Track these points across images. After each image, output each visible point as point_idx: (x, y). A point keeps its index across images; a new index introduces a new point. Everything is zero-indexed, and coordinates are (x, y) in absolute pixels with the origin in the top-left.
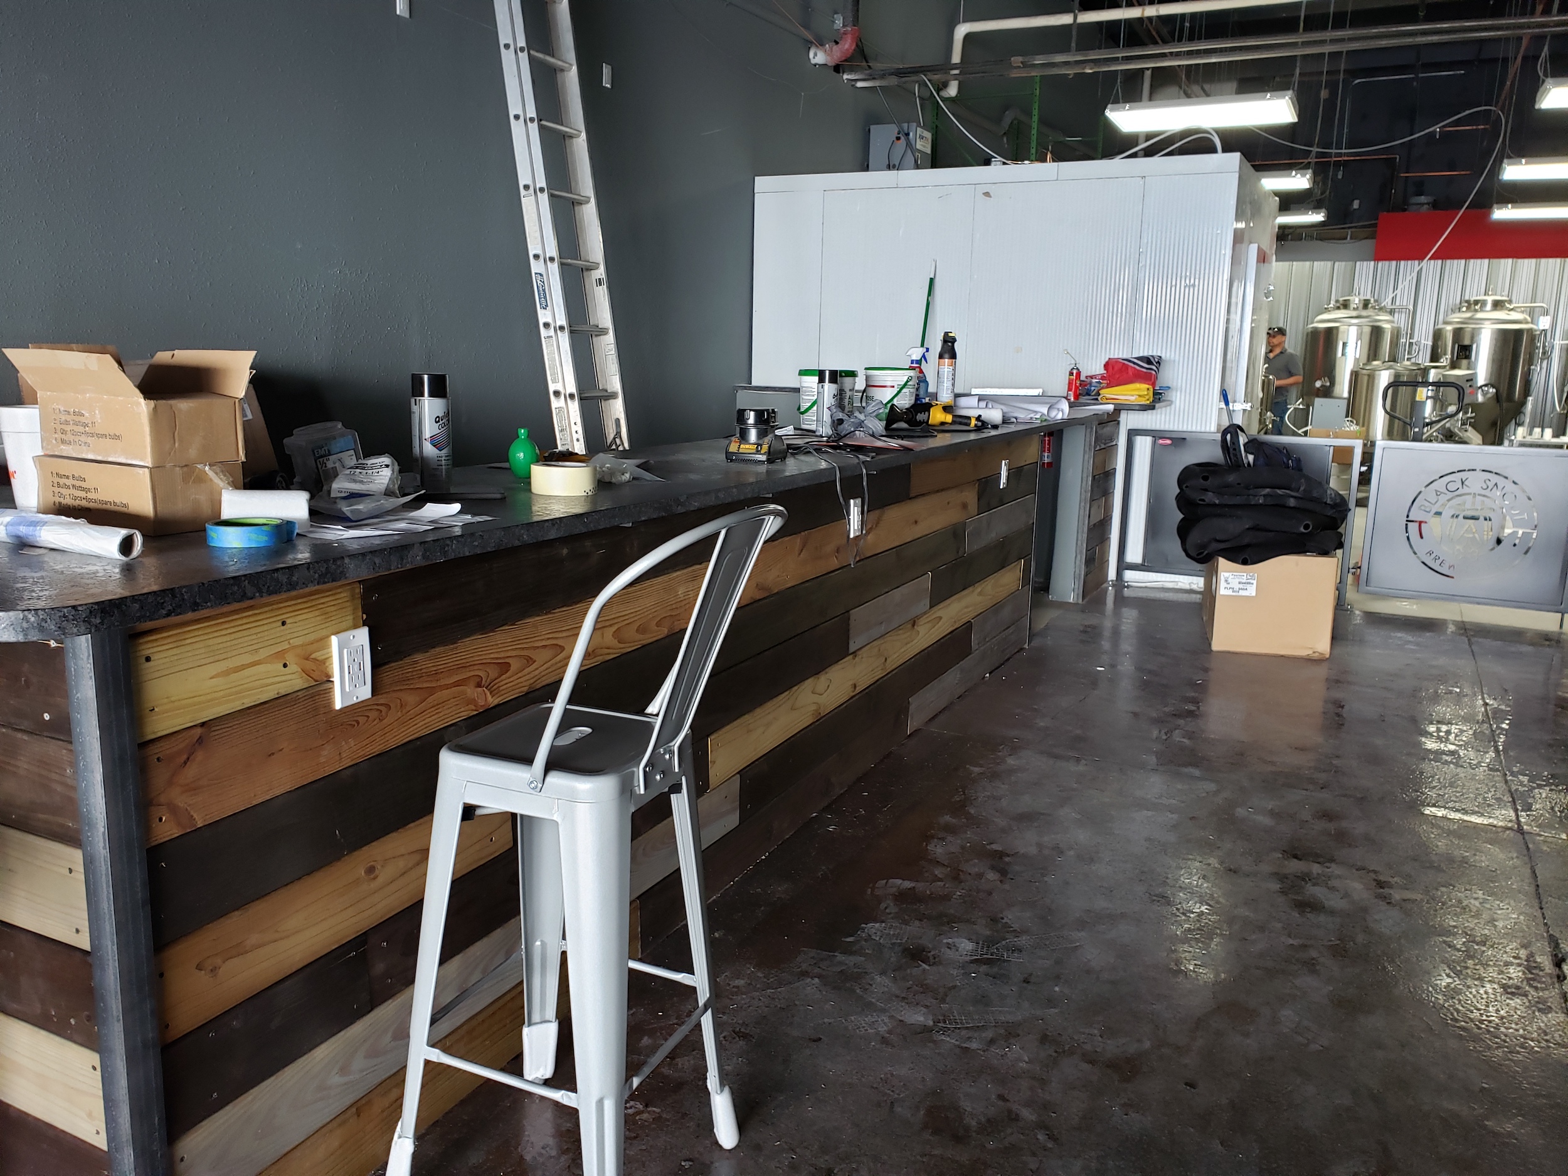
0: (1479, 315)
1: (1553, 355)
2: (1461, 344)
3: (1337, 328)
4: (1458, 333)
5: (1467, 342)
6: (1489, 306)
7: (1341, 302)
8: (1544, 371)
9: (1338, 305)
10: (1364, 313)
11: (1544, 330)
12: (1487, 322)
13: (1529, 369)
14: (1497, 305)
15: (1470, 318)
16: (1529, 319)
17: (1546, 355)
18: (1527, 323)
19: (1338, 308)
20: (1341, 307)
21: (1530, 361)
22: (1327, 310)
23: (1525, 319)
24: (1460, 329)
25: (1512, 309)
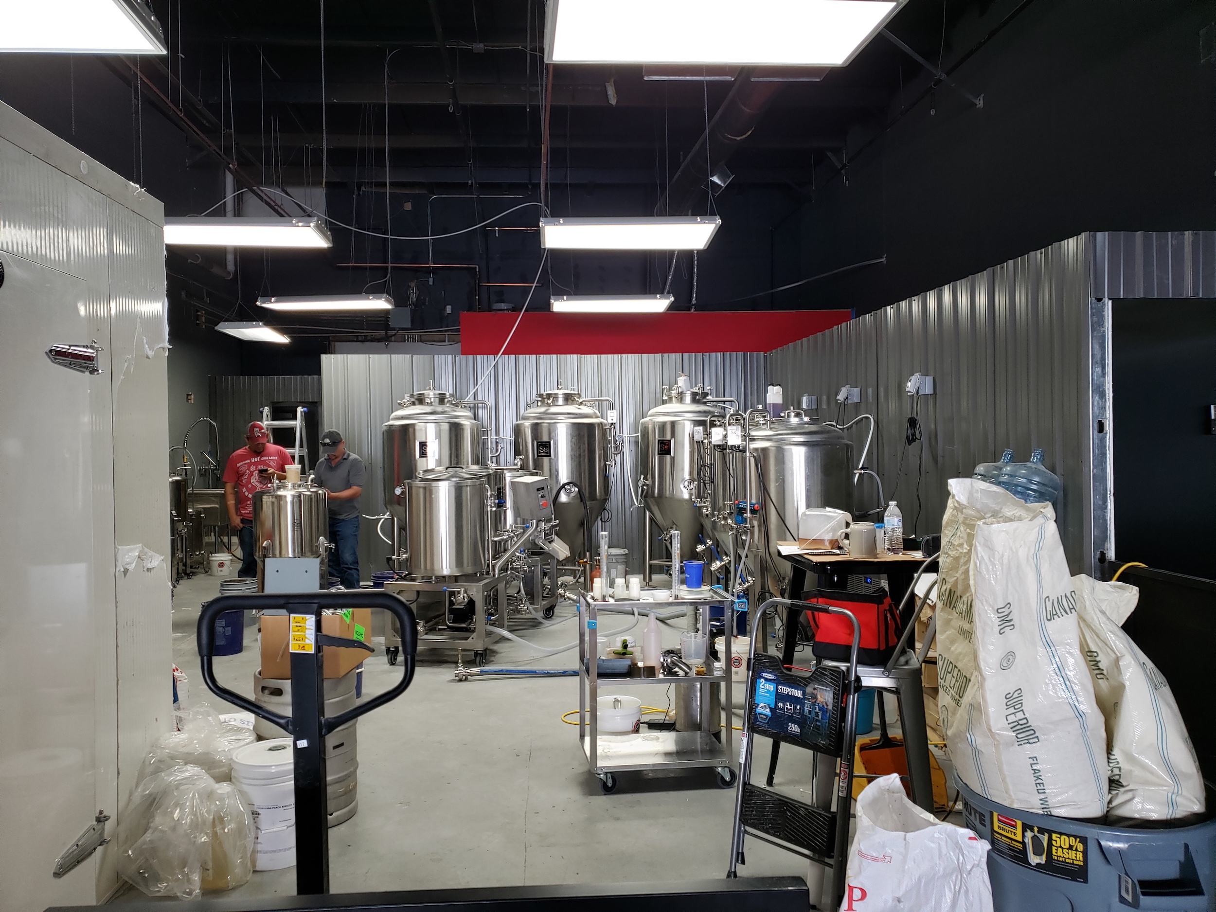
0: (553, 410)
1: (624, 450)
2: (539, 441)
3: (413, 425)
4: (536, 428)
5: (545, 439)
6: (561, 401)
7: (416, 397)
8: (618, 466)
9: (413, 400)
10: (440, 409)
11: (612, 424)
12: (561, 417)
13: (605, 465)
14: (568, 398)
15: (545, 413)
16: (599, 414)
17: (619, 450)
18: (597, 417)
19: (414, 404)
20: (417, 402)
21: (605, 457)
22: (401, 406)
23: (595, 413)
24: (537, 424)
25: (581, 403)
